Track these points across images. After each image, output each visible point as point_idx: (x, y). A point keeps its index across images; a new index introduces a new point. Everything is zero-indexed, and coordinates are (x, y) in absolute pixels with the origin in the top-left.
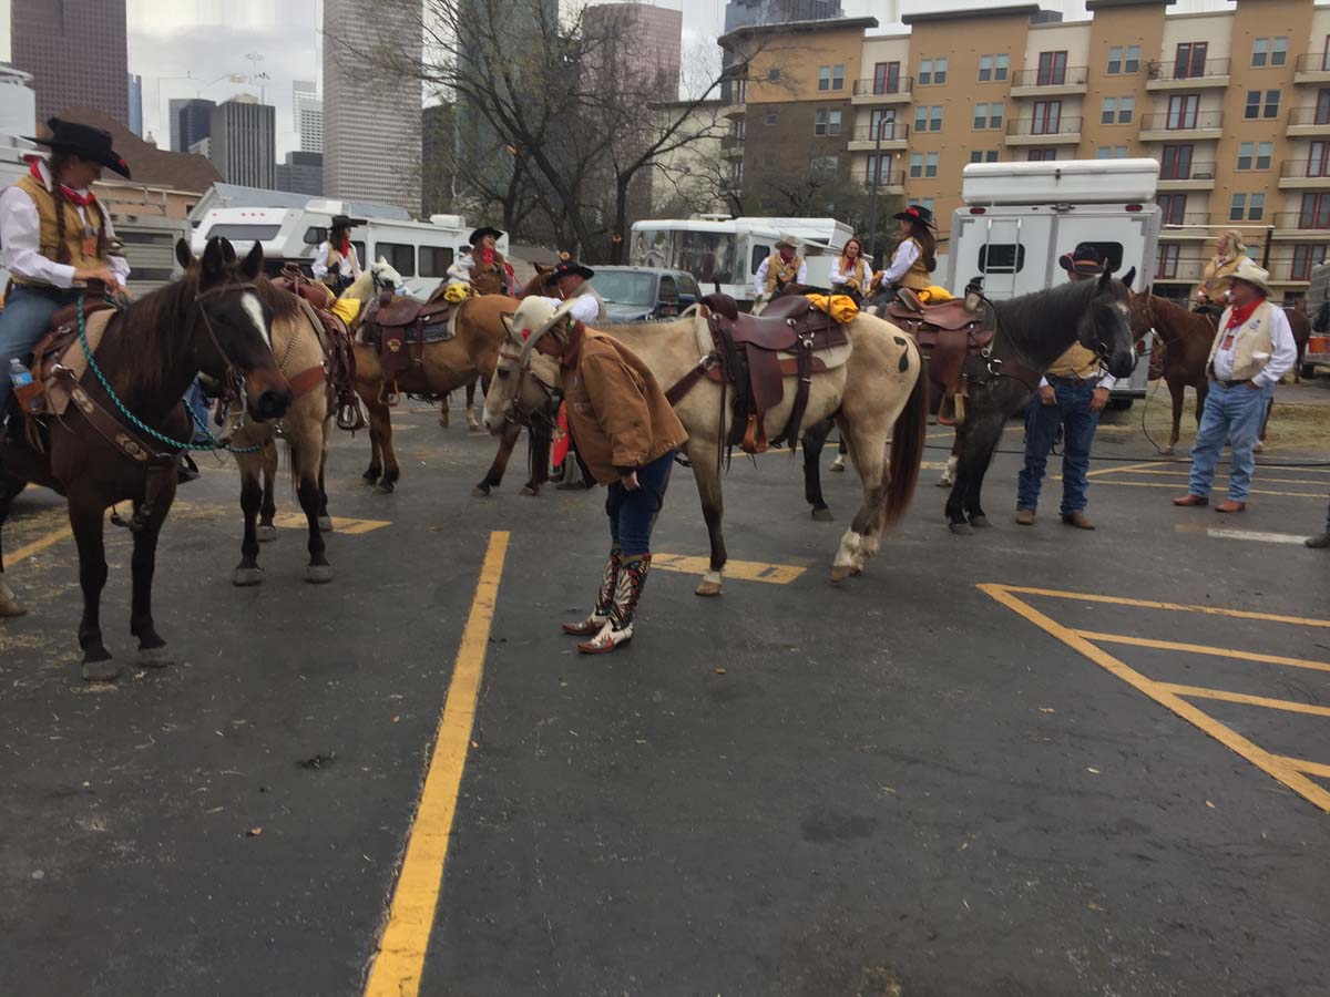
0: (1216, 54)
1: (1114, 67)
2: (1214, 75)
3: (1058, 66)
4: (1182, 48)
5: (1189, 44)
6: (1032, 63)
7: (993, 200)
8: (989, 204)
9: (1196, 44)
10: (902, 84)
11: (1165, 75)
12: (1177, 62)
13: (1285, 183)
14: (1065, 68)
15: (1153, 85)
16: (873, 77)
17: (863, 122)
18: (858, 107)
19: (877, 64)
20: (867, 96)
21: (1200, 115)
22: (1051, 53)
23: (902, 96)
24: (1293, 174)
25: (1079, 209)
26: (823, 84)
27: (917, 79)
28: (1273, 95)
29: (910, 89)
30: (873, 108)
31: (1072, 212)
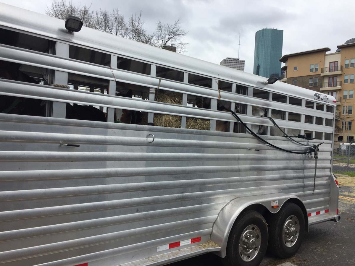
10: (339, 68)
16: (329, 67)
17: (326, 81)
18: (324, 77)
19: (330, 63)
20: (327, 73)
23: (339, 72)
26: (311, 70)
27: (344, 66)
29: (342, 69)
30: (329, 77)
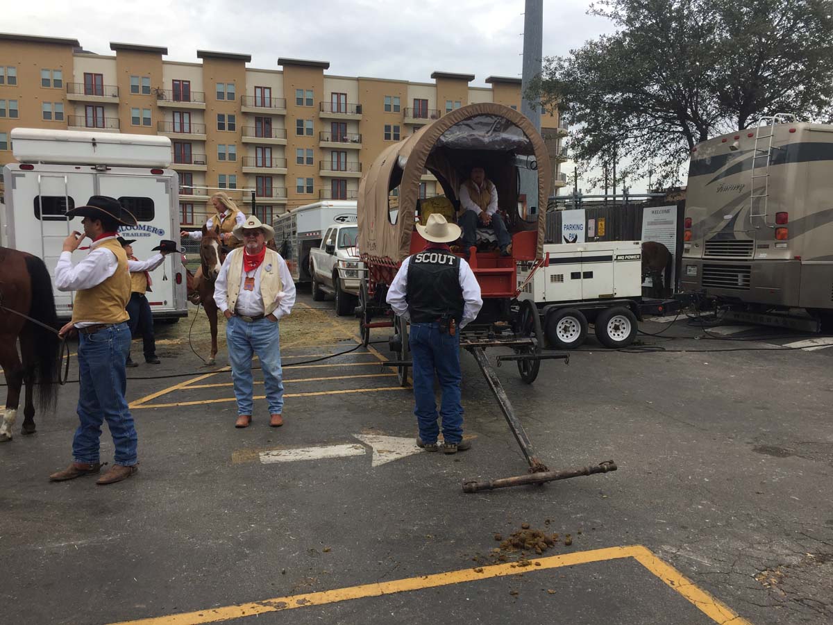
0: (196, 88)
1: (135, 89)
2: (196, 102)
3: (97, 83)
4: (175, 82)
5: (179, 81)
6: (79, 79)
7: (39, 159)
8: (36, 162)
9: (183, 81)
11: (168, 98)
12: (174, 90)
13: (245, 170)
14: (102, 85)
15: (161, 103)
21: (192, 126)
22: (91, 74)
24: (248, 164)
25: (114, 170)
28: (232, 118)
31: (108, 172)
